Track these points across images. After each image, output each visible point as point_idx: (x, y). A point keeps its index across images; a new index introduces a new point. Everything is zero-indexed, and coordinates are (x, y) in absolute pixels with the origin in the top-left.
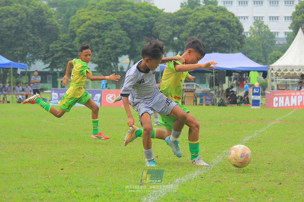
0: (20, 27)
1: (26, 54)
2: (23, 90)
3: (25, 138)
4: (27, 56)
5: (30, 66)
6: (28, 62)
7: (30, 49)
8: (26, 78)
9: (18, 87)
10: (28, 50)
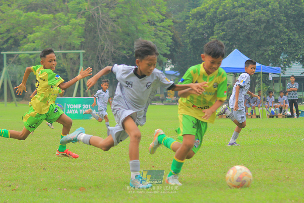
0: (271, 21)
1: (280, 54)
2: (276, 101)
3: (280, 162)
4: (281, 58)
5: (285, 70)
6: (282, 65)
7: (285, 49)
8: (280, 86)
9: (270, 97)
10: (282, 49)
